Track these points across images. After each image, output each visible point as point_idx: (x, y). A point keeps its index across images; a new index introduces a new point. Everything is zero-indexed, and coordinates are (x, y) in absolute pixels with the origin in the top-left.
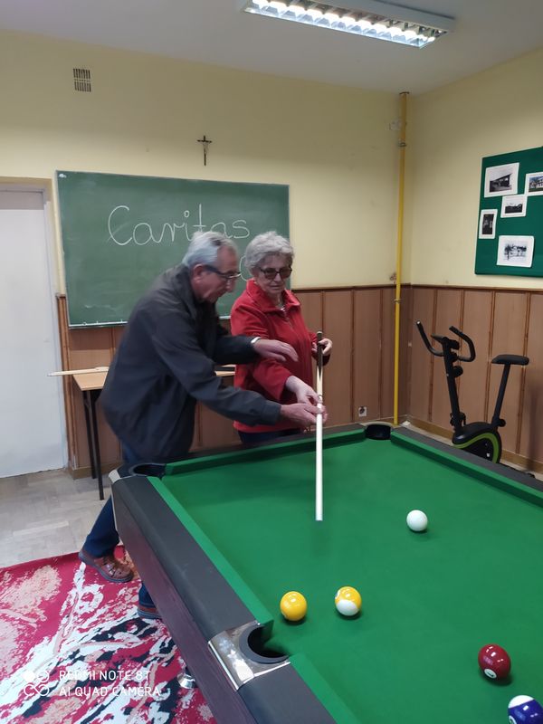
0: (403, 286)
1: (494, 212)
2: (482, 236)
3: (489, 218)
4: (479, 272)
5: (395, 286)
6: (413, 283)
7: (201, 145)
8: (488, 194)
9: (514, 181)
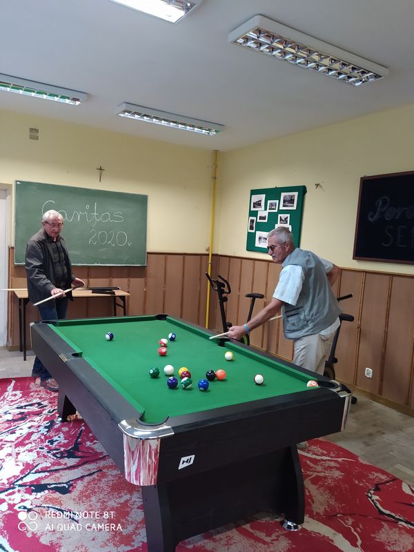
0: (213, 255)
1: (255, 218)
2: (250, 231)
3: (252, 221)
4: (248, 249)
5: (208, 255)
6: (219, 254)
7: (98, 171)
8: (253, 209)
9: (263, 204)
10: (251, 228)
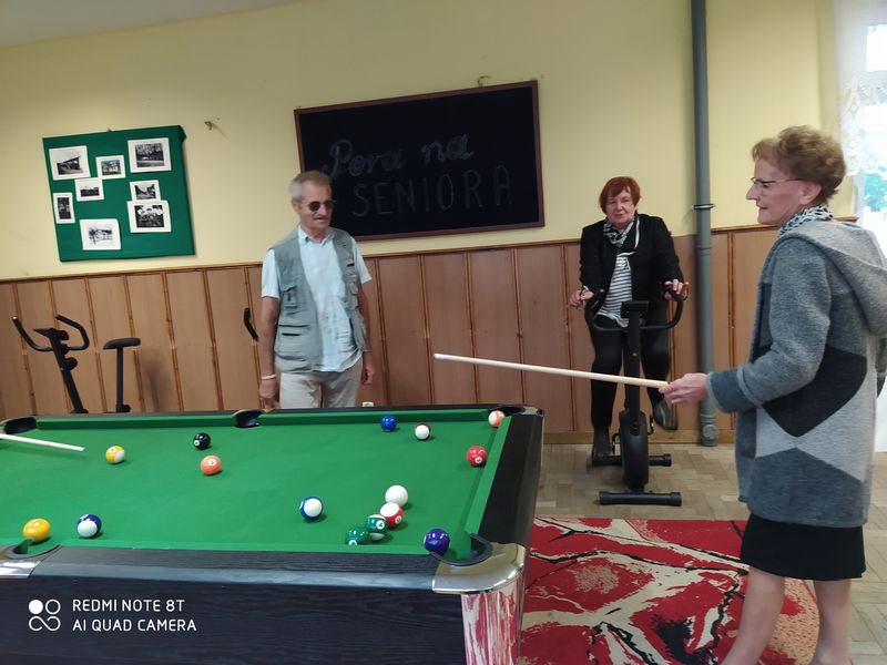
1: (69, 195)
2: (60, 221)
3: (64, 201)
4: (65, 257)
8: (57, 177)
9: (84, 163)
10: (64, 214)
